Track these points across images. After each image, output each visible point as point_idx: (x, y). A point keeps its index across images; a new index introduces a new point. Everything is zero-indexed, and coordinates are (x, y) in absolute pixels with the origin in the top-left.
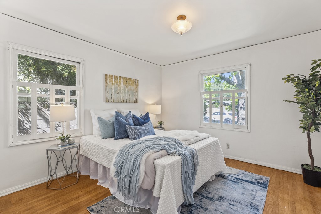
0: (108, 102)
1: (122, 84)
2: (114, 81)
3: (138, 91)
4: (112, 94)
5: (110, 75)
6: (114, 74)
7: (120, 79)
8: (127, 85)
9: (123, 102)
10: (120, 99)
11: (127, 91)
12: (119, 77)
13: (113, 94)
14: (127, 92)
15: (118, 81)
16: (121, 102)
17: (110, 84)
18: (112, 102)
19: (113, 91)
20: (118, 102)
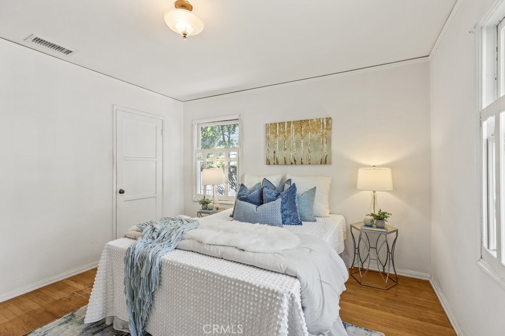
0: (269, 164)
1: (293, 133)
2: (278, 132)
3: (330, 141)
4: (275, 152)
5: (271, 124)
6: (278, 121)
7: (289, 126)
8: (303, 133)
9: (296, 164)
10: (290, 159)
11: (302, 144)
12: (286, 123)
13: (277, 152)
14: (302, 146)
15: (286, 130)
16: (292, 163)
17: (272, 137)
18: (276, 163)
19: (277, 147)
20: (285, 163)
